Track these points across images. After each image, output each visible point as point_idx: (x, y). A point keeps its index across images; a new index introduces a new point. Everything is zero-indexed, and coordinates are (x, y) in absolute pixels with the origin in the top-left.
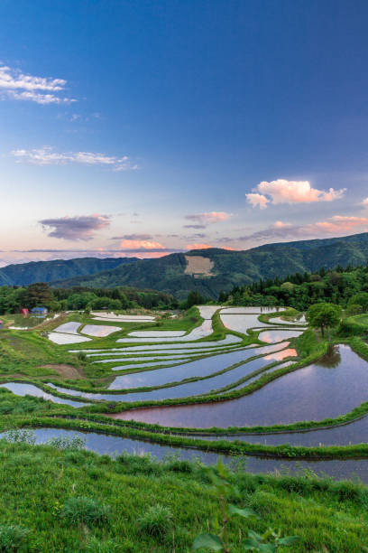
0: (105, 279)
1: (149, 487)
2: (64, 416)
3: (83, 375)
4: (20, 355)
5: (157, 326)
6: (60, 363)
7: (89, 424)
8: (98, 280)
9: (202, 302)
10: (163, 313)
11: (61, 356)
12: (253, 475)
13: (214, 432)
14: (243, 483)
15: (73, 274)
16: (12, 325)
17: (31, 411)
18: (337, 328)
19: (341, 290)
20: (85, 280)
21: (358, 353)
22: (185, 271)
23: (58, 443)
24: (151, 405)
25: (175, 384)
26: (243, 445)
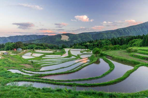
0: (39, 41)
1: (51, 95)
2: (27, 78)
3: (32, 67)
4: (14, 62)
5: (53, 54)
6: (26, 64)
7: (34, 80)
8: (37, 41)
9: (66, 47)
10: (55, 50)
11: (26, 62)
12: (78, 91)
13: (68, 81)
14: (75, 93)
15: (29, 39)
16: (11, 53)
17: (17, 77)
18: (100, 54)
19: (101, 45)
20: (33, 41)
21: (104, 61)
22: (61, 39)
23: (25, 85)
24: (52, 74)
25: (58, 69)
26: (75, 84)
